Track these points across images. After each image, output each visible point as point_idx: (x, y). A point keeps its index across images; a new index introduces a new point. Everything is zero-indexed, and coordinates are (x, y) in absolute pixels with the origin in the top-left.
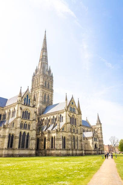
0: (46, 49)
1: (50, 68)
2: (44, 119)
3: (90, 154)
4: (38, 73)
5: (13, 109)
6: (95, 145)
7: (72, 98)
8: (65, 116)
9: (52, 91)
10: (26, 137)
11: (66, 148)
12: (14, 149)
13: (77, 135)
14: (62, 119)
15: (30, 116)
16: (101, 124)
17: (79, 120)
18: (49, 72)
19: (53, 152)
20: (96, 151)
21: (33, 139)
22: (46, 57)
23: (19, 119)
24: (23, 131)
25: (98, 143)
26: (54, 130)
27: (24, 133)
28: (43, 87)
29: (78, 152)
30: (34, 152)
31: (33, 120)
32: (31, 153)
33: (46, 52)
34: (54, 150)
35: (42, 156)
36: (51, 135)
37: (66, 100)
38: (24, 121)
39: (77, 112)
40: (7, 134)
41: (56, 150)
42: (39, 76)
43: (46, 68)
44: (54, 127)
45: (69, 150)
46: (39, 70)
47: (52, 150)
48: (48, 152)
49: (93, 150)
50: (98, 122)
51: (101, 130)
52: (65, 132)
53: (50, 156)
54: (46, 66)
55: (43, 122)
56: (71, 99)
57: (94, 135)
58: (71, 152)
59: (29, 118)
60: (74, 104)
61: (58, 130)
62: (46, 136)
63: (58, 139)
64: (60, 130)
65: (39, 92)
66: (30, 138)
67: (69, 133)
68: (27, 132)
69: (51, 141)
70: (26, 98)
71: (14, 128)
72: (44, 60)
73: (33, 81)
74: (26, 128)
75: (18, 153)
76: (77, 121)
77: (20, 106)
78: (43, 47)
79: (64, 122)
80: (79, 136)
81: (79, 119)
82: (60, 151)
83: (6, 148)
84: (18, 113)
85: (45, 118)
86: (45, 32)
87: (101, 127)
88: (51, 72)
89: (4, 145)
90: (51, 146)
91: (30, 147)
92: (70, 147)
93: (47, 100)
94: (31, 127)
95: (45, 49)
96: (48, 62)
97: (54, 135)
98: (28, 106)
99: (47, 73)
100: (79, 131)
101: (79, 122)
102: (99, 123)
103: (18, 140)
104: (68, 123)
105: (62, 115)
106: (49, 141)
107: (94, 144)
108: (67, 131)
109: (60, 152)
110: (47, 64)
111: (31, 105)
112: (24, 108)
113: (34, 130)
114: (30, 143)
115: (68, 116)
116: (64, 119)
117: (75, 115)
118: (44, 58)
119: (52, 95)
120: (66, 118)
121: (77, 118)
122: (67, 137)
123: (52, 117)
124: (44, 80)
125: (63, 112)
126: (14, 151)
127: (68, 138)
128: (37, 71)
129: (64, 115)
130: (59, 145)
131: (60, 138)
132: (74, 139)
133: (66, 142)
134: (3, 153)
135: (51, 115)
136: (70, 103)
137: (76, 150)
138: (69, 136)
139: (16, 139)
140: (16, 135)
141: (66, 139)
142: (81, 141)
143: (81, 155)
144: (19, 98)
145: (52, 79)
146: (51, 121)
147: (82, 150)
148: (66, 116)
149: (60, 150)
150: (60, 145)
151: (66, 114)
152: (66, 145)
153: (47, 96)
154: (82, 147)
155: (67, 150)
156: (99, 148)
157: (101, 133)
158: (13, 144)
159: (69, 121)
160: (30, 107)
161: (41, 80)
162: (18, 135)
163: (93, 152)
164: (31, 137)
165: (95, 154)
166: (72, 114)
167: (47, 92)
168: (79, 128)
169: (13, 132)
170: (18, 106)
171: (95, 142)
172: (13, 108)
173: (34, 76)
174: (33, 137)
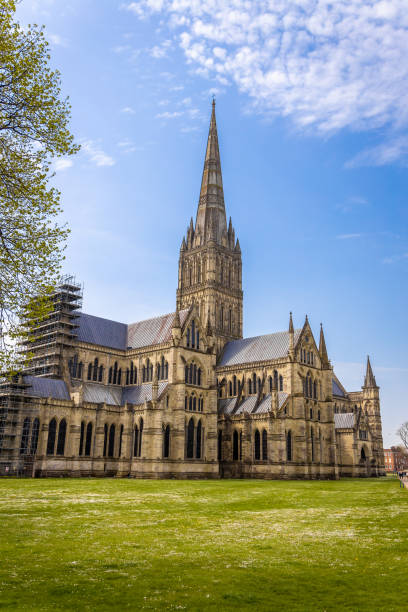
0: (218, 163)
1: (230, 224)
2: (224, 380)
3: (346, 476)
4: (198, 242)
5: (159, 359)
6: (363, 452)
7: (306, 324)
8: (289, 374)
9: (239, 294)
10: (195, 431)
11: (294, 459)
12: (173, 462)
13: (319, 424)
14: (281, 383)
15: (202, 378)
16: (376, 389)
17: (323, 384)
18: (230, 235)
19: (260, 468)
20: (363, 466)
21: (214, 437)
22: (219, 188)
23: (180, 387)
24: (189, 416)
25: (369, 444)
26: (263, 414)
27: (192, 420)
28: (217, 285)
29: (322, 470)
30: (216, 468)
31: (211, 388)
32: (209, 470)
33: (218, 172)
34: (264, 464)
35: (233, 477)
36: (253, 427)
37: (292, 331)
38: (190, 391)
39: (318, 364)
40: (158, 426)
41: (272, 463)
42: (204, 252)
43: (221, 225)
44: (258, 404)
45: (303, 464)
46: (200, 233)
47: (257, 464)
48: (246, 469)
49: (357, 466)
50: (368, 383)
51: (377, 405)
52: (291, 418)
53: (254, 478)
54: (221, 219)
55: (224, 389)
56: (304, 328)
57: (358, 421)
58: (306, 470)
59: (199, 384)
60: (310, 342)
61: (275, 413)
62: (240, 426)
63: (276, 437)
64: (279, 413)
65: (207, 299)
66: (206, 434)
67: (301, 421)
68: (198, 417)
69: (253, 440)
70: (190, 328)
71: (170, 410)
72: (214, 199)
73: (182, 264)
74: (195, 409)
75: (183, 471)
76: (318, 388)
77: (179, 354)
78: (208, 158)
79: (288, 391)
80: (323, 427)
81: (323, 381)
82: (280, 467)
83: (158, 459)
84: (175, 371)
85: (229, 378)
86: (214, 104)
87: (377, 399)
88: (233, 236)
89: (152, 451)
90: (253, 454)
91: (206, 455)
92: (304, 457)
93: (226, 323)
94: (206, 405)
95: (213, 165)
96: (224, 206)
97: (261, 425)
98: (196, 351)
99: (224, 242)
100: (324, 413)
101: (324, 389)
102: (371, 383)
103: (181, 439)
104: (297, 395)
105: (280, 371)
106: (249, 440)
107: (359, 448)
108: (296, 416)
109: (283, 471)
110: (223, 212)
111: (203, 348)
112: (189, 355)
113: (213, 413)
114: (206, 446)
115: (297, 376)
116: (287, 382)
117: (314, 371)
118: (215, 192)
119: (239, 306)
120: (292, 383)
121: (319, 378)
122: (296, 432)
123: (249, 375)
124: (217, 264)
125: (284, 365)
126: (175, 465)
127: (299, 434)
128: (192, 234)
129: (285, 372)
130: (277, 452)
131: (280, 435)
132: (312, 437)
133: (294, 445)
134: (153, 470)
135: (247, 370)
136: (300, 340)
137: (318, 465)
138: (302, 428)
139: (175, 435)
140: (176, 427)
141: (293, 436)
142: (329, 440)
143: (331, 477)
144: (175, 332)
145: (239, 259)
146: (246, 386)
147: (332, 464)
148: (292, 377)
149: (282, 463)
150: (281, 451)
151: (292, 370)
152: (294, 452)
153: (226, 310)
154: (331, 456)
155: (297, 464)
156: (371, 458)
157: (378, 416)
158: (171, 449)
159: (300, 388)
160: (201, 352)
161: (210, 265)
162: (181, 428)
163: (356, 470)
164: (207, 430)
165: (361, 476)
166: (306, 369)
167: (227, 300)
168: (324, 406)
169: (169, 419)
170: (175, 353)
171: (360, 443)
172: (159, 357)
173: (185, 249)
174: (212, 431)
